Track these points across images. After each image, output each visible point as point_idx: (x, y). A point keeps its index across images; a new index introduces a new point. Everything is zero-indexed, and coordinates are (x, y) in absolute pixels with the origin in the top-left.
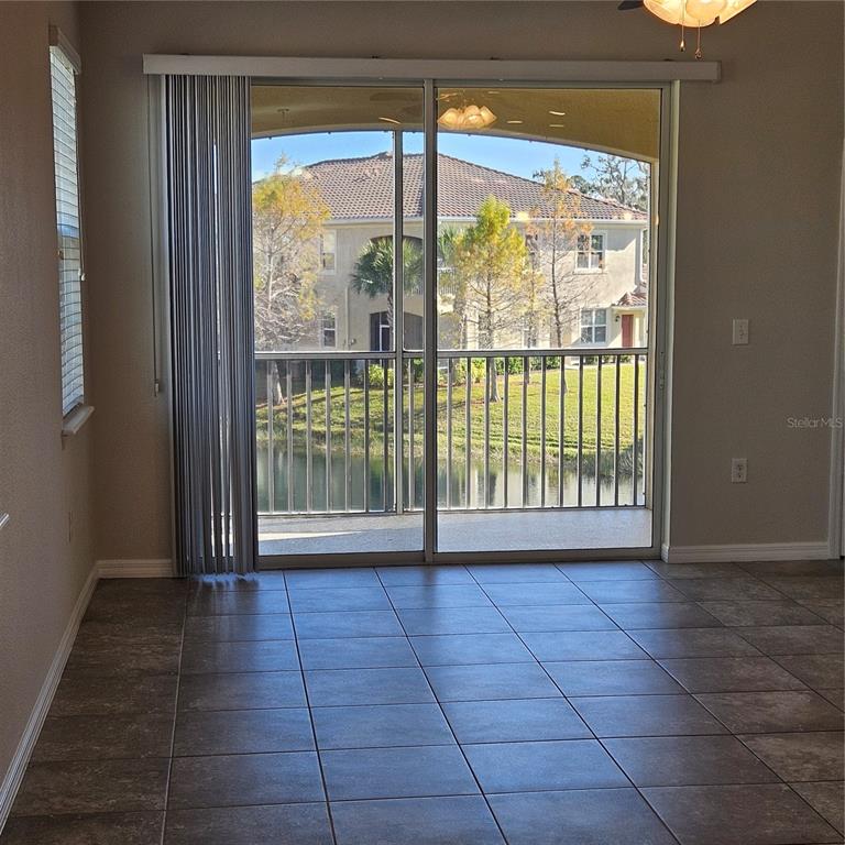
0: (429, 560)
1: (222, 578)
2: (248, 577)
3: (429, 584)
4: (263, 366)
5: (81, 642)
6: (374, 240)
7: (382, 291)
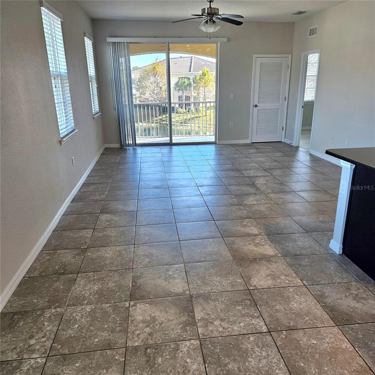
0: (171, 144)
1: (129, 148)
2: (135, 147)
3: (171, 149)
4: (136, 106)
5: (100, 158)
6: (179, 78)
7: (181, 90)
